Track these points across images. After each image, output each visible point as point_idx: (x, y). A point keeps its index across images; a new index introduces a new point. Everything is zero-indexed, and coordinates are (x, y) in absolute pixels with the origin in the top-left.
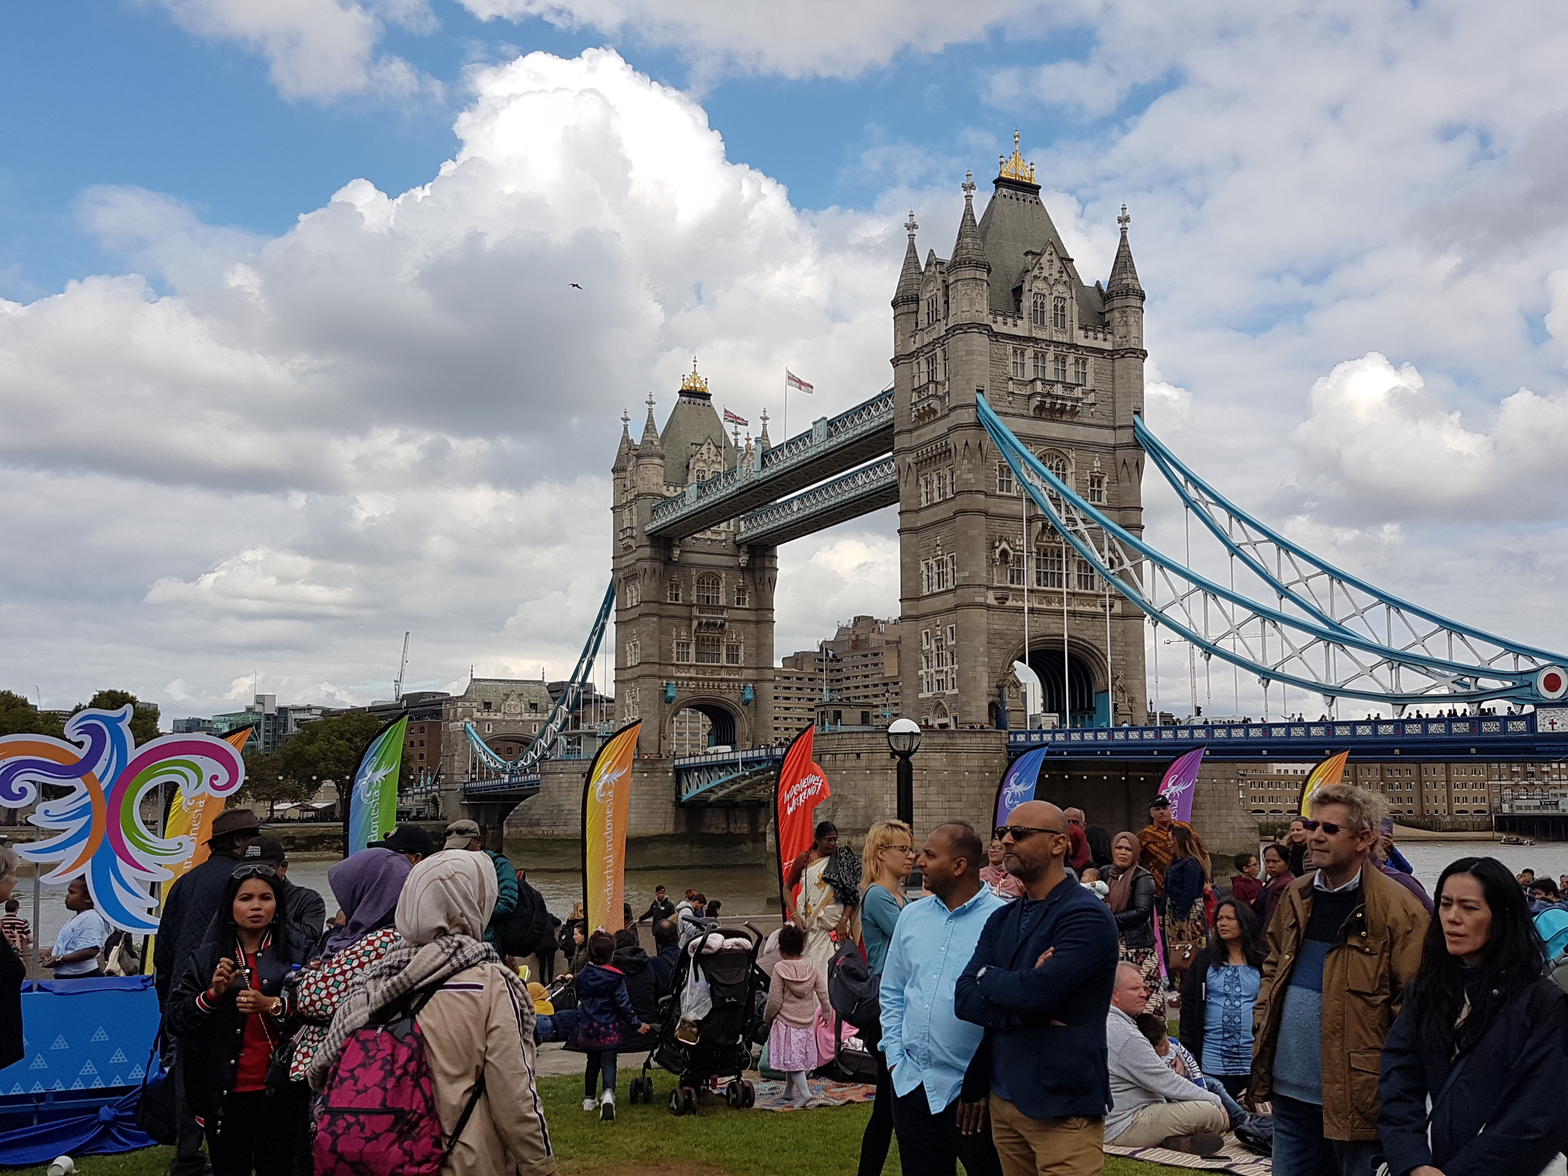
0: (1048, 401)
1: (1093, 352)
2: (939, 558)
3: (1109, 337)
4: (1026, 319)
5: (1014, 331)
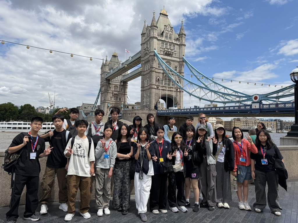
2: (147, 80)
3: (179, 42)
4: (164, 37)
5: (162, 39)
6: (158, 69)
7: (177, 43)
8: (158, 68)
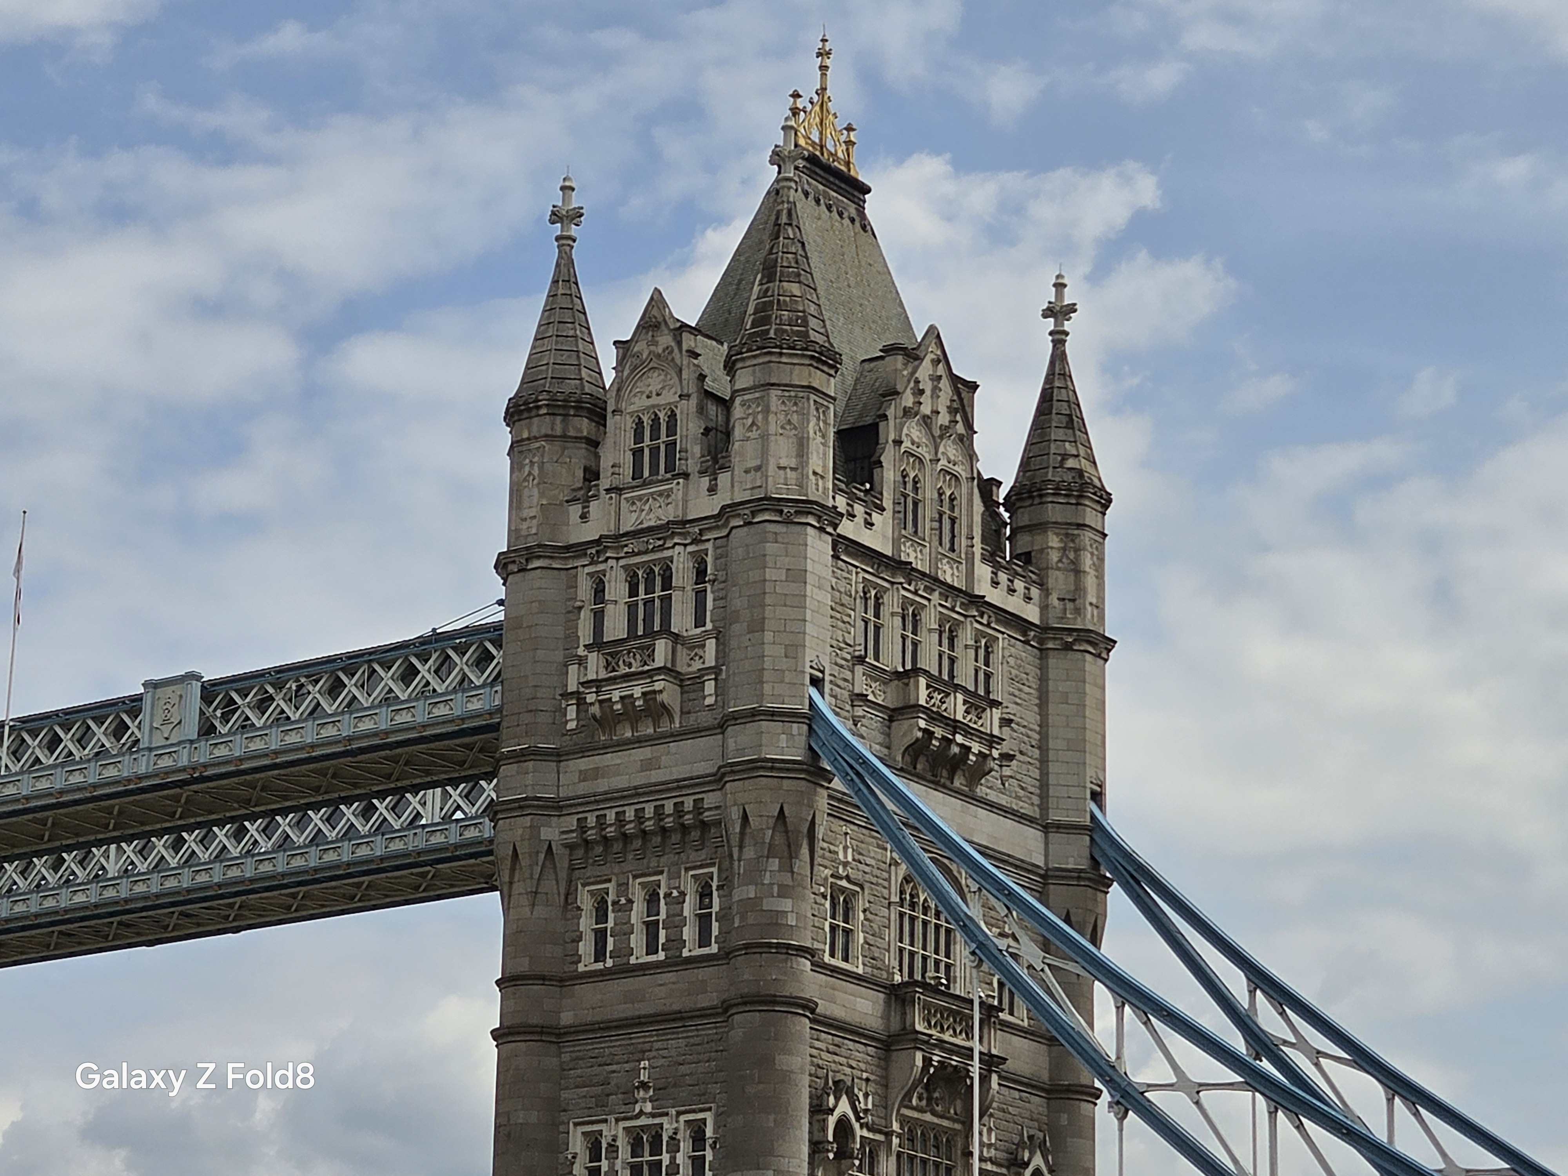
0: (939, 732)
1: (1006, 624)
2: (643, 1121)
3: (1035, 592)
4: (888, 513)
5: (867, 538)
6: (834, 971)
7: (1014, 604)
8: (832, 955)
